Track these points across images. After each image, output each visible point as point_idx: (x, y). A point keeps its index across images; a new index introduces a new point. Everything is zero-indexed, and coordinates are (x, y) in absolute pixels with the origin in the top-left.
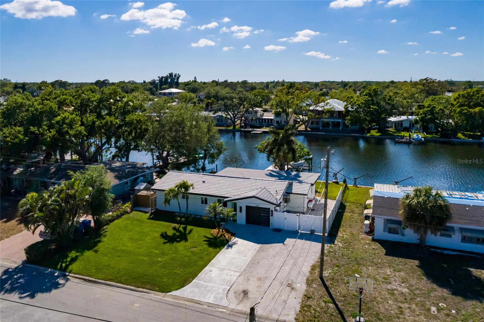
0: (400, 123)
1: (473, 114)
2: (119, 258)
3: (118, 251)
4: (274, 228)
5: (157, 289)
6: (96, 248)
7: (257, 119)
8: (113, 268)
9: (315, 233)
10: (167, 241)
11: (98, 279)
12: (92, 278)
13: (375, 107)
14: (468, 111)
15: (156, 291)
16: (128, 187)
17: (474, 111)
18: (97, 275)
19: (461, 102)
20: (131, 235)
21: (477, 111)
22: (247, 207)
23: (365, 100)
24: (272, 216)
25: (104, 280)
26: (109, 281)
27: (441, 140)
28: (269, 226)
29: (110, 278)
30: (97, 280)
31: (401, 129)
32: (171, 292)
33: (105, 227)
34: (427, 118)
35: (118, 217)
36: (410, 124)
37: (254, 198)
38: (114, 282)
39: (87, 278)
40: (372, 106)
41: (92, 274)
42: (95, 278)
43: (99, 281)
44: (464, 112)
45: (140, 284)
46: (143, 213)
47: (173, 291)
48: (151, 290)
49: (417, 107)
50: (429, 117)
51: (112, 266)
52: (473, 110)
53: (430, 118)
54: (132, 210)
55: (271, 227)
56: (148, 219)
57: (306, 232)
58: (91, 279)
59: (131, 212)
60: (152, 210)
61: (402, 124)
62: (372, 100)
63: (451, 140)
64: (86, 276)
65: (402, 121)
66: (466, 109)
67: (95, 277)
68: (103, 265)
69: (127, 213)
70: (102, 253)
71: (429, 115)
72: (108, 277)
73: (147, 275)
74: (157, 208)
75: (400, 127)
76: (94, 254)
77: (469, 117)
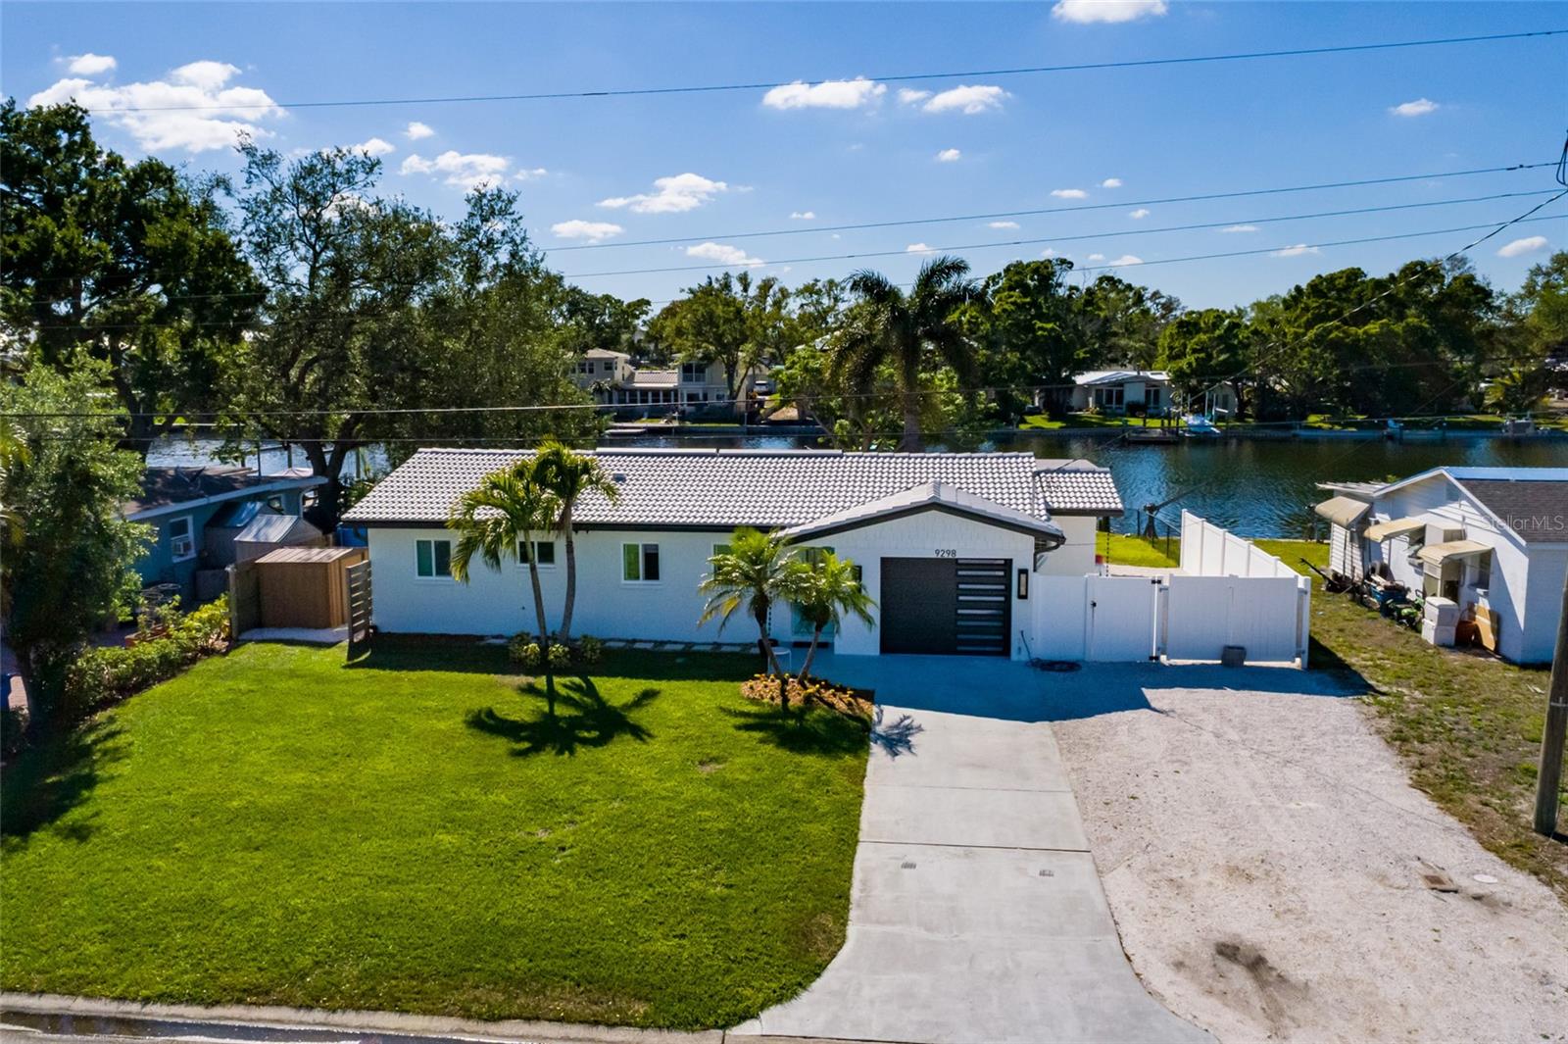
0: (1115, 389)
1: (1362, 343)
2: (258, 854)
3: (236, 816)
4: (1033, 656)
5: (641, 1008)
6: (75, 815)
7: (615, 387)
8: (244, 916)
9: (1246, 663)
10: (526, 745)
11: (146, 1001)
12: (88, 996)
13: (1049, 326)
14: (1344, 332)
15: (643, 1028)
16: (187, 547)
17: (1365, 332)
18: (129, 975)
19: (1317, 307)
20: (283, 737)
21: (1374, 331)
22: (886, 563)
23: (1013, 303)
24: (1023, 597)
25: (192, 1000)
26: (240, 1002)
27: (1261, 434)
28: (1006, 651)
29: (243, 979)
30: (133, 1009)
31: (1119, 411)
32: (755, 1016)
33: (100, 717)
34: (1213, 363)
35: (170, 667)
36: (1148, 393)
37: (933, 512)
38: (278, 1003)
39: (49, 1003)
40: (1039, 324)
41: (81, 971)
42: (121, 999)
43: (159, 1011)
44: (1332, 336)
45: (501, 997)
46: (305, 649)
47: (762, 1007)
48: (596, 1023)
49: (1175, 331)
50: (1223, 357)
51: (229, 903)
52: (1360, 331)
53: (1224, 360)
54: (234, 642)
55: (1014, 656)
56: (345, 667)
57: (1198, 662)
58: (80, 1005)
59: (229, 650)
60: (353, 631)
61: (1120, 395)
62: (1034, 304)
63: (1293, 432)
64: (42, 992)
65: (1121, 383)
66: (1337, 328)
67: (118, 991)
68: (156, 905)
69: (209, 652)
70: (126, 837)
71: (1221, 352)
72: (225, 979)
73: (517, 932)
74: (375, 627)
75: (1114, 406)
76: (67, 849)
77: (1349, 352)
